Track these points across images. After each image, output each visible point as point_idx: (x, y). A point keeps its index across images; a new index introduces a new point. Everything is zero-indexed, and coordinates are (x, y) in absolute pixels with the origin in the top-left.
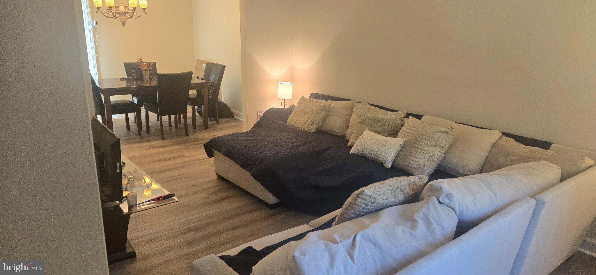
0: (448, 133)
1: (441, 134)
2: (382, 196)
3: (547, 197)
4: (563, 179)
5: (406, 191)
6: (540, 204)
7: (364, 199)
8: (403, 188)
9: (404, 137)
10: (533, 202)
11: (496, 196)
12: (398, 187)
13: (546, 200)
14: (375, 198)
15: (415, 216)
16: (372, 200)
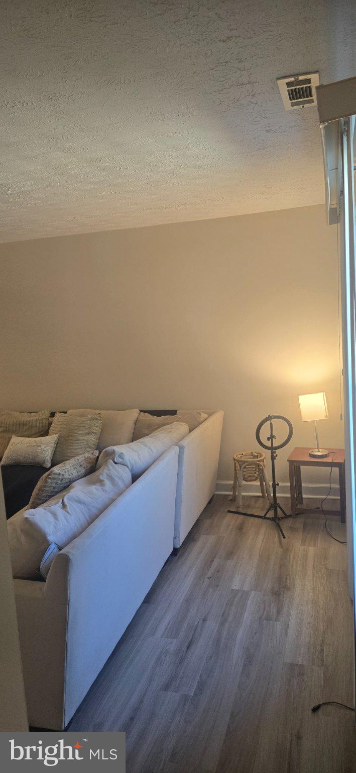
0: (97, 419)
1: (91, 422)
2: (67, 473)
3: (184, 443)
4: (191, 431)
5: (85, 465)
6: (181, 449)
7: (54, 479)
8: (82, 463)
9: (56, 434)
10: (177, 448)
11: (152, 450)
12: (78, 464)
13: (184, 445)
14: (63, 475)
15: (101, 478)
16: (61, 477)
